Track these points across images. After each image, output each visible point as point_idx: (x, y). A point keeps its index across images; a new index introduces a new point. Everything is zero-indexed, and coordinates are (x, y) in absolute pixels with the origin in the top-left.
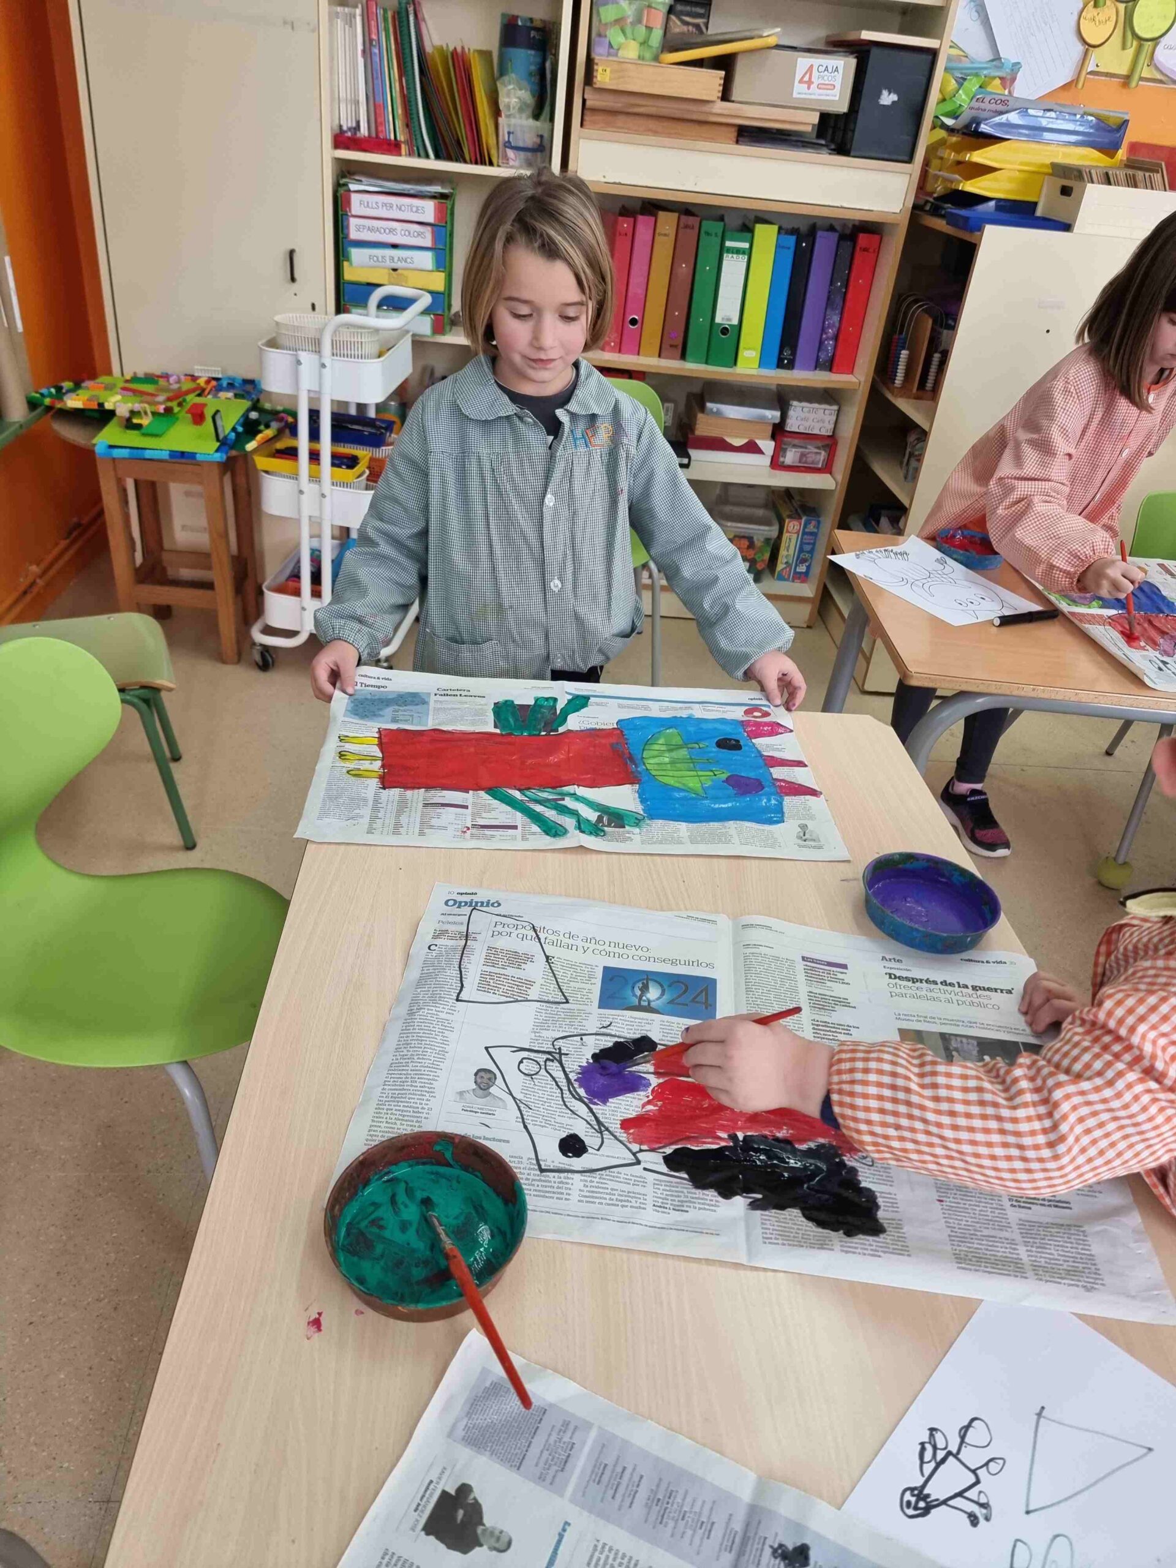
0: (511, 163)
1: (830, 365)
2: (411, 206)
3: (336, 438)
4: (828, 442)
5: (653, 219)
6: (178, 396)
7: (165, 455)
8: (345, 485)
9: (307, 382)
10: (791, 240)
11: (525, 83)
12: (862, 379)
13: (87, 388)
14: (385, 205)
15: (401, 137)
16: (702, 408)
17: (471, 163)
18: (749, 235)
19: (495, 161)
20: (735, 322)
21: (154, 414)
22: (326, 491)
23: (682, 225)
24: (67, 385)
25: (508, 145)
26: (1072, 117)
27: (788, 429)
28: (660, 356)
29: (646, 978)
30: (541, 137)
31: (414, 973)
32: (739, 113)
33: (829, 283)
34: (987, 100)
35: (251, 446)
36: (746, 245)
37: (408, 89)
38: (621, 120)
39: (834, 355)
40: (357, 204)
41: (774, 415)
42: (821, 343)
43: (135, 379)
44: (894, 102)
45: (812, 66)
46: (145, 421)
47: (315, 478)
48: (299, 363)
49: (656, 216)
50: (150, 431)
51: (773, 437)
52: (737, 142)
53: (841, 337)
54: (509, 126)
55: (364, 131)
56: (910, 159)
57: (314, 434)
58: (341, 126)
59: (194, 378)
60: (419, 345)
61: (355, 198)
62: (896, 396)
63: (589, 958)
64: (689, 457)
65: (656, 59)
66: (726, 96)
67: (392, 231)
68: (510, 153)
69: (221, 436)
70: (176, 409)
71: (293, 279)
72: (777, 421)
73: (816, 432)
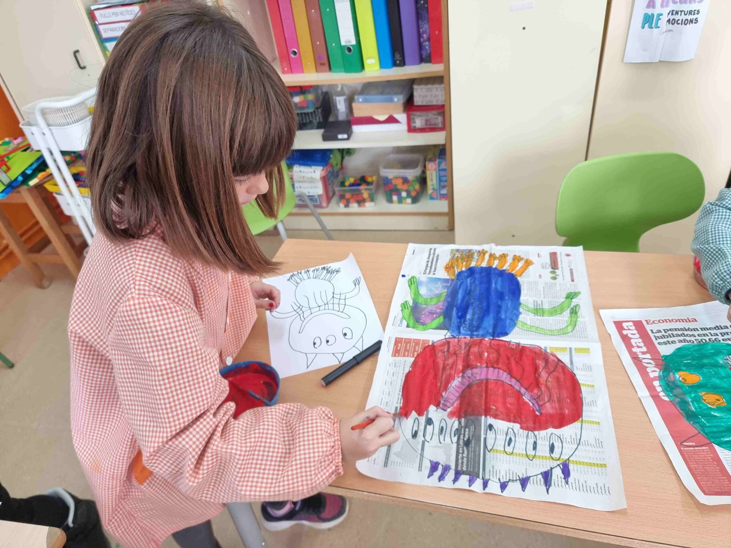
1: (430, 59)
2: (127, 11)
4: (441, 110)
9: (43, 144)
14: (113, 14)
16: (353, 100)
27: (415, 104)
28: (317, 73)
35: (33, 182)
39: (431, 52)
40: (99, 17)
42: (420, 44)
48: (33, 134)
51: (405, 111)
61: (97, 14)
64: (350, 132)
69: (6, 182)
71: (81, 67)
72: (402, 101)
73: (435, 103)
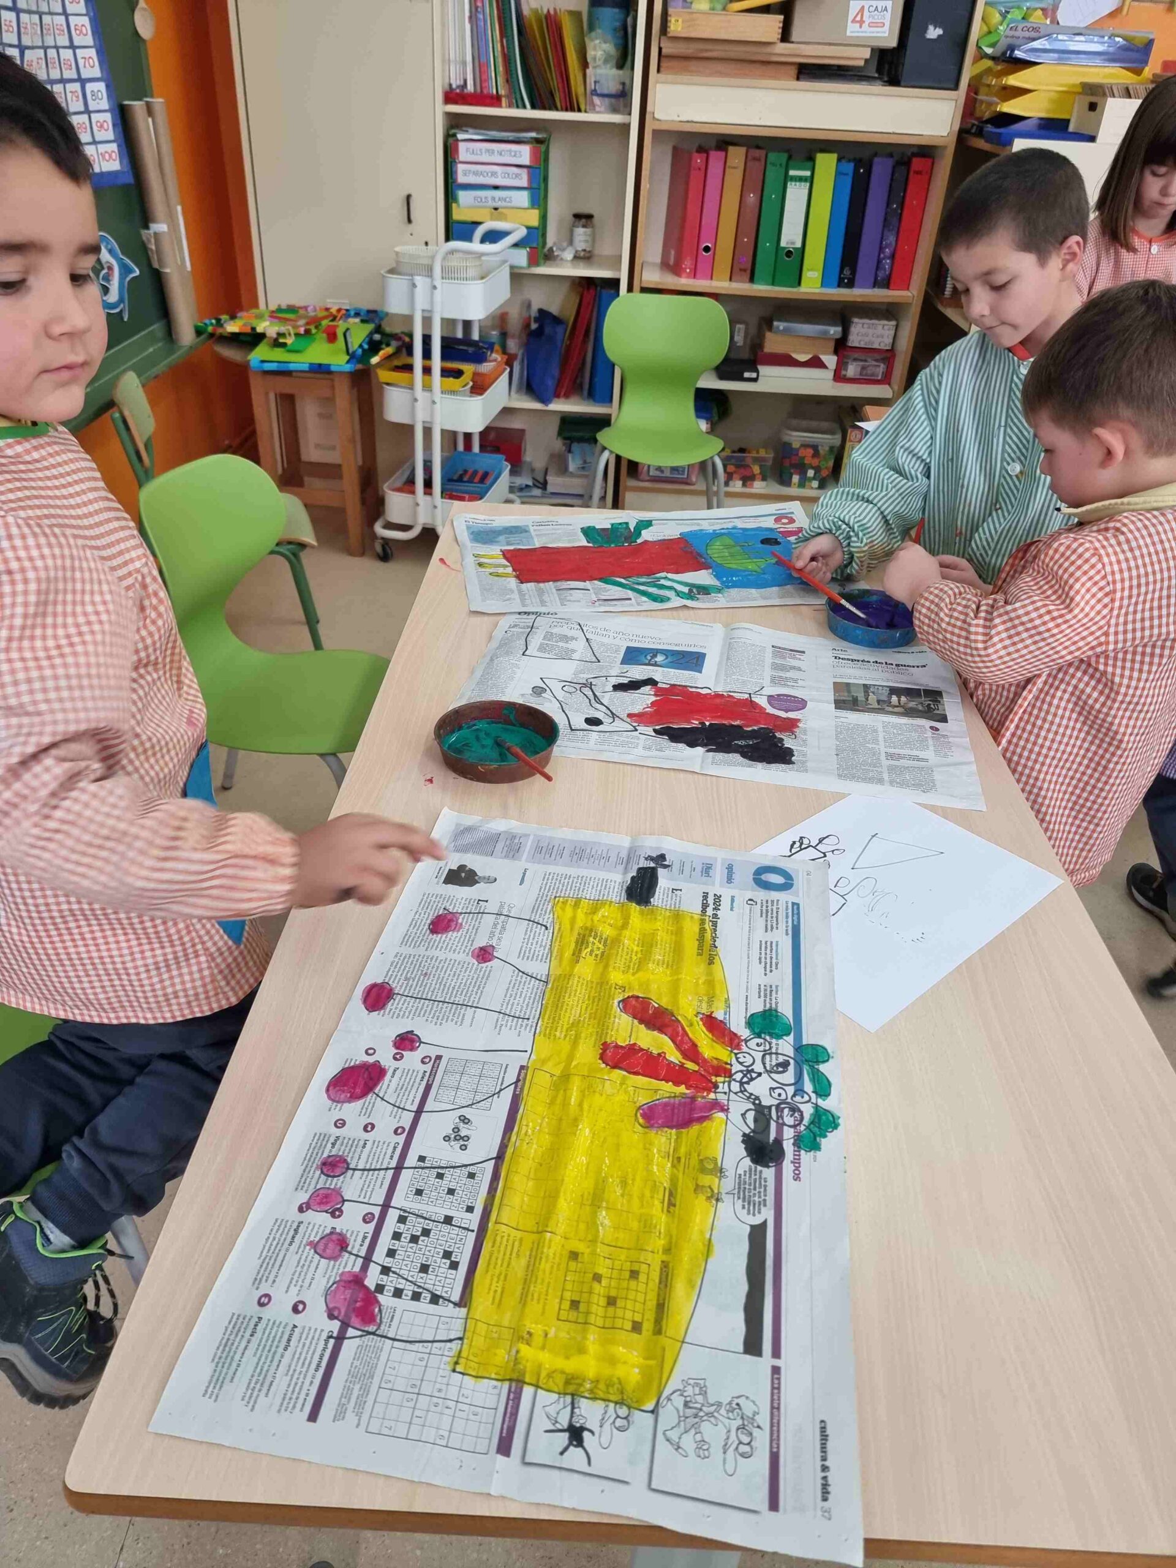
0: (597, 109)
1: (887, 283)
2: (510, 151)
3: (444, 357)
4: (888, 355)
5: (723, 153)
6: (315, 321)
7: (306, 367)
8: (453, 392)
9: (421, 304)
10: (849, 167)
11: (609, 37)
12: (915, 293)
13: (241, 318)
14: (488, 151)
15: (502, 92)
16: (770, 327)
17: (562, 110)
18: (810, 164)
19: (583, 107)
20: (799, 245)
21: (297, 335)
22: (437, 400)
23: (749, 157)
24: (224, 317)
25: (594, 92)
26: (1101, 40)
27: (850, 344)
28: (731, 279)
29: (655, 652)
30: (624, 84)
31: (494, 644)
32: (798, 52)
33: (885, 205)
34: (1020, 28)
35: (375, 360)
36: (808, 173)
37: (508, 48)
38: (693, 65)
39: (890, 274)
40: (464, 151)
41: (835, 331)
42: (879, 261)
43: (280, 310)
44: (939, 36)
45: (863, 7)
46: (289, 341)
47: (428, 387)
48: (414, 286)
49: (726, 151)
50: (292, 348)
51: (836, 352)
52: (798, 79)
53: (897, 256)
54: (595, 76)
55: (470, 88)
56: (956, 87)
57: (427, 354)
58: (450, 85)
59: (327, 309)
60: (517, 277)
61: (462, 146)
62: (945, 306)
63: (617, 642)
64: (757, 372)
65: (724, 9)
66: (785, 36)
67: (494, 174)
68: (597, 100)
69: (351, 351)
70: (314, 331)
71: (409, 221)
72: (839, 336)
73: (876, 346)
